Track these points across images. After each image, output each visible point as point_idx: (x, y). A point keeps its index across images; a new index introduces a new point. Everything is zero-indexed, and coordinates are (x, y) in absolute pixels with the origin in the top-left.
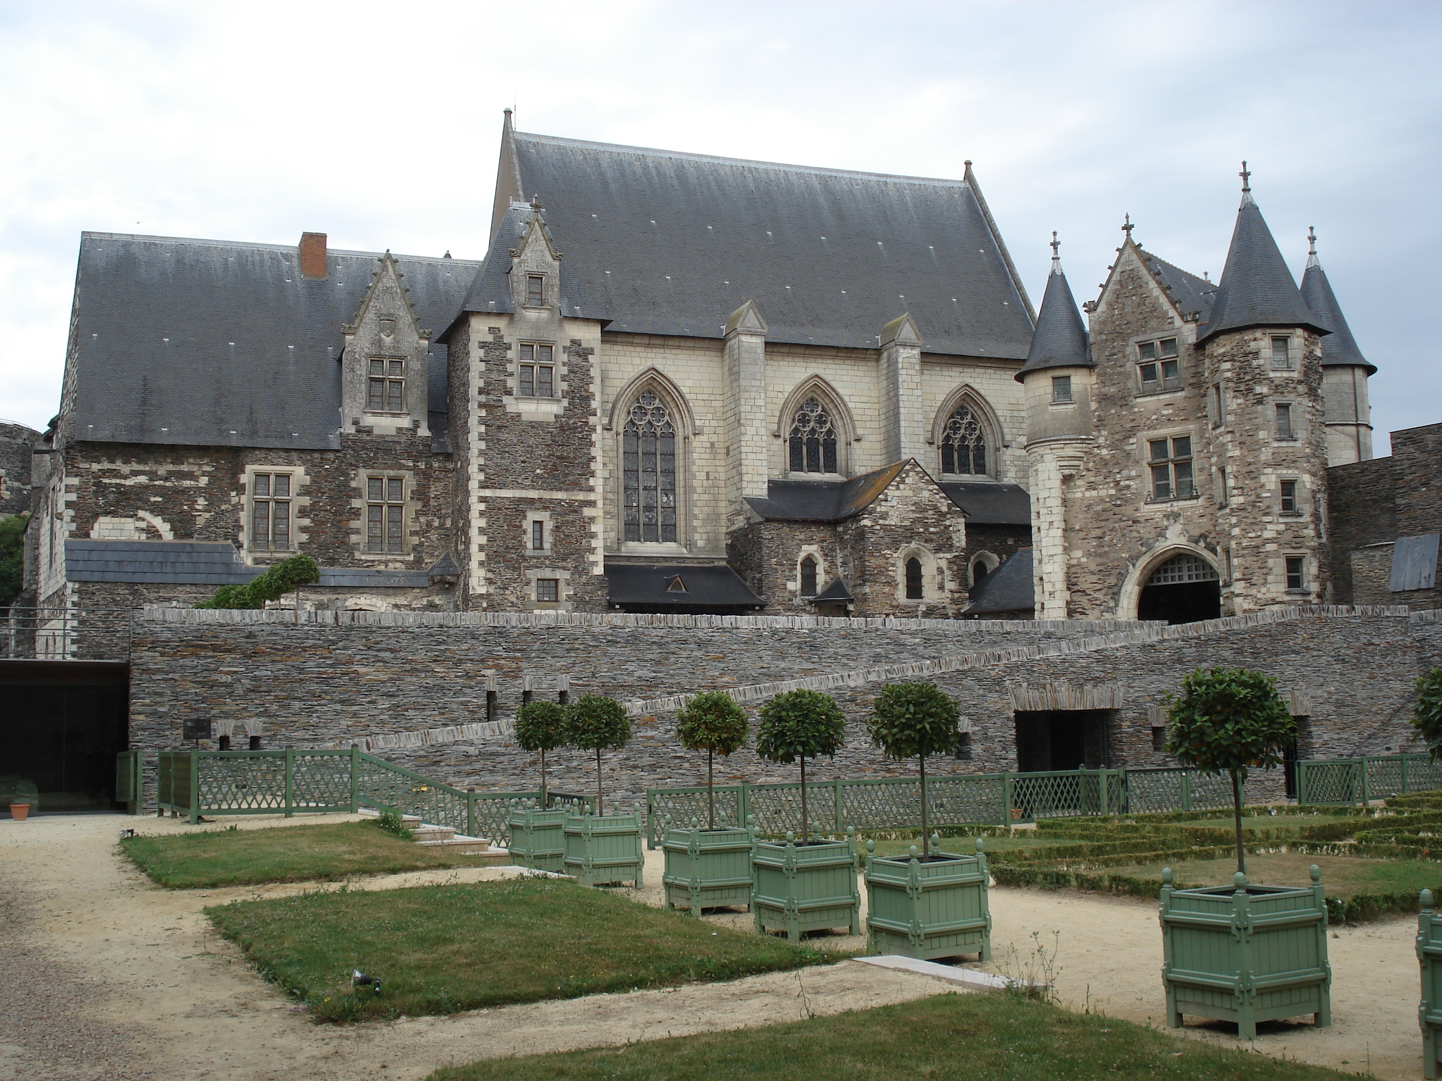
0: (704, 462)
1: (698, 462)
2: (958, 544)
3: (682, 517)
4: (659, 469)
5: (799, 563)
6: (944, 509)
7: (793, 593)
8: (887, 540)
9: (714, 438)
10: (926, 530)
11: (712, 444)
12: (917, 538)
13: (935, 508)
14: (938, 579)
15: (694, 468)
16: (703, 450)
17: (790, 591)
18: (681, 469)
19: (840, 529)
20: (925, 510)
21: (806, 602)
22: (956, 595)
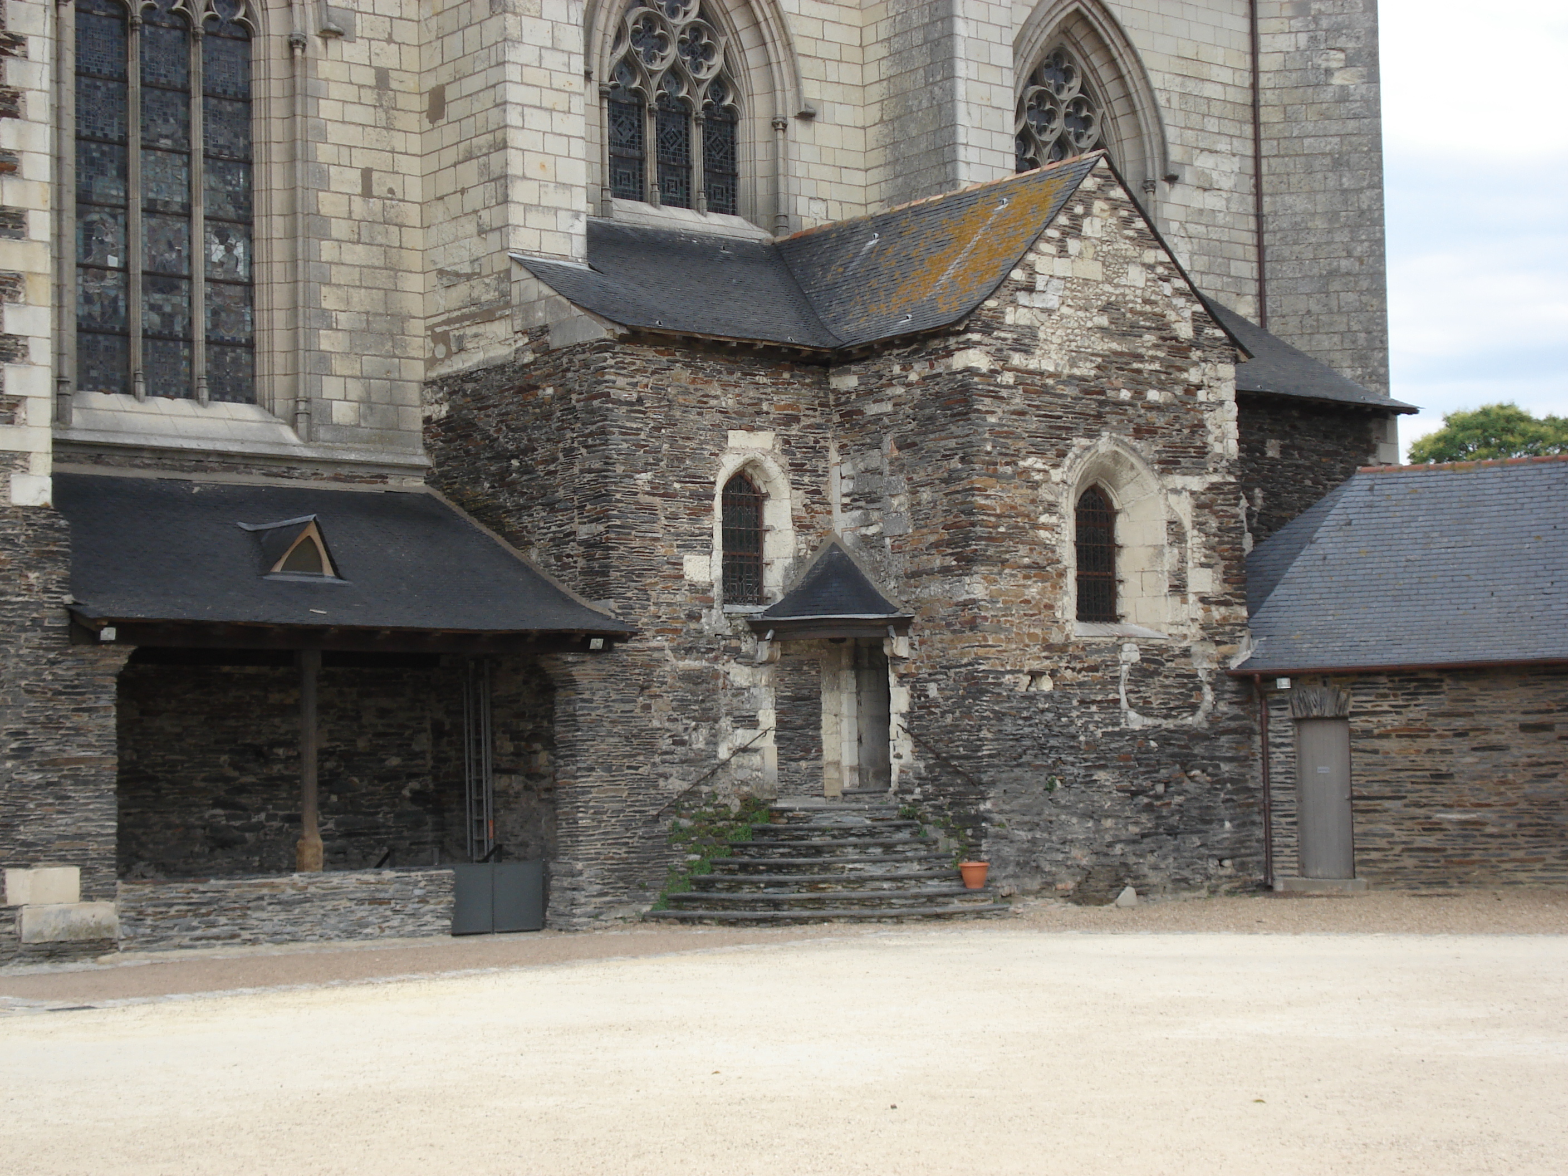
0: (352, 135)
1: (336, 133)
2: (1218, 448)
3: (280, 318)
4: (198, 143)
5: (718, 490)
6: (1185, 331)
7: (700, 592)
8: (1033, 423)
9: (388, 57)
10: (1139, 395)
11: (382, 77)
12: (1113, 420)
13: (1161, 326)
14: (1171, 557)
15: (324, 153)
16: (351, 94)
17: (693, 587)
18: (277, 153)
19: (848, 382)
20: (1133, 331)
21: (741, 625)
22: (1218, 613)
